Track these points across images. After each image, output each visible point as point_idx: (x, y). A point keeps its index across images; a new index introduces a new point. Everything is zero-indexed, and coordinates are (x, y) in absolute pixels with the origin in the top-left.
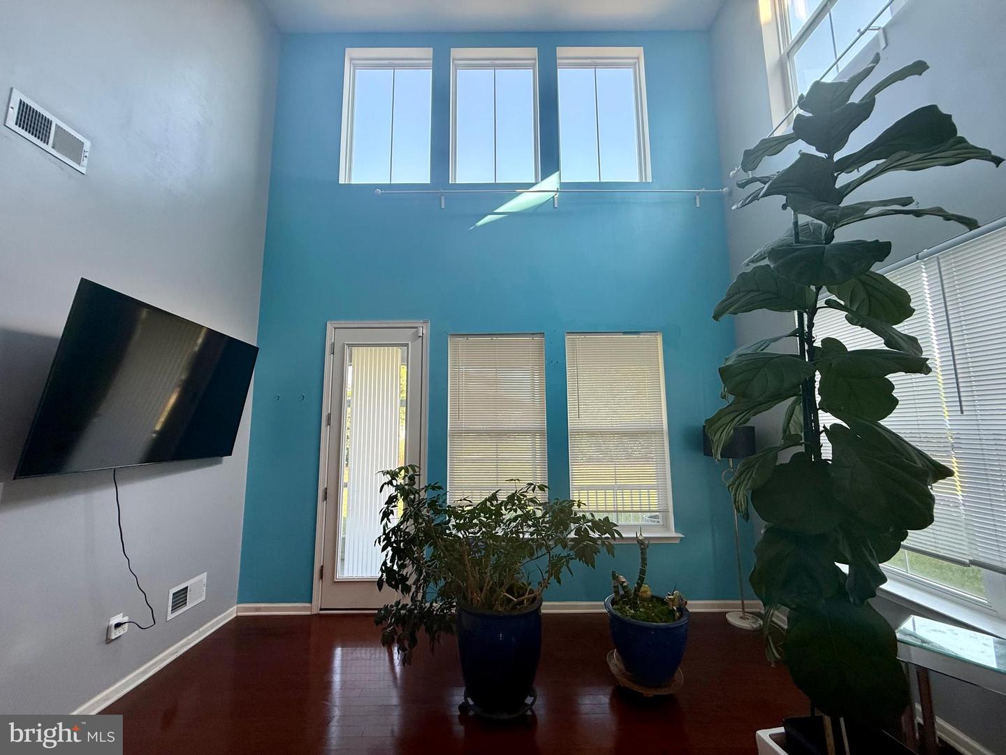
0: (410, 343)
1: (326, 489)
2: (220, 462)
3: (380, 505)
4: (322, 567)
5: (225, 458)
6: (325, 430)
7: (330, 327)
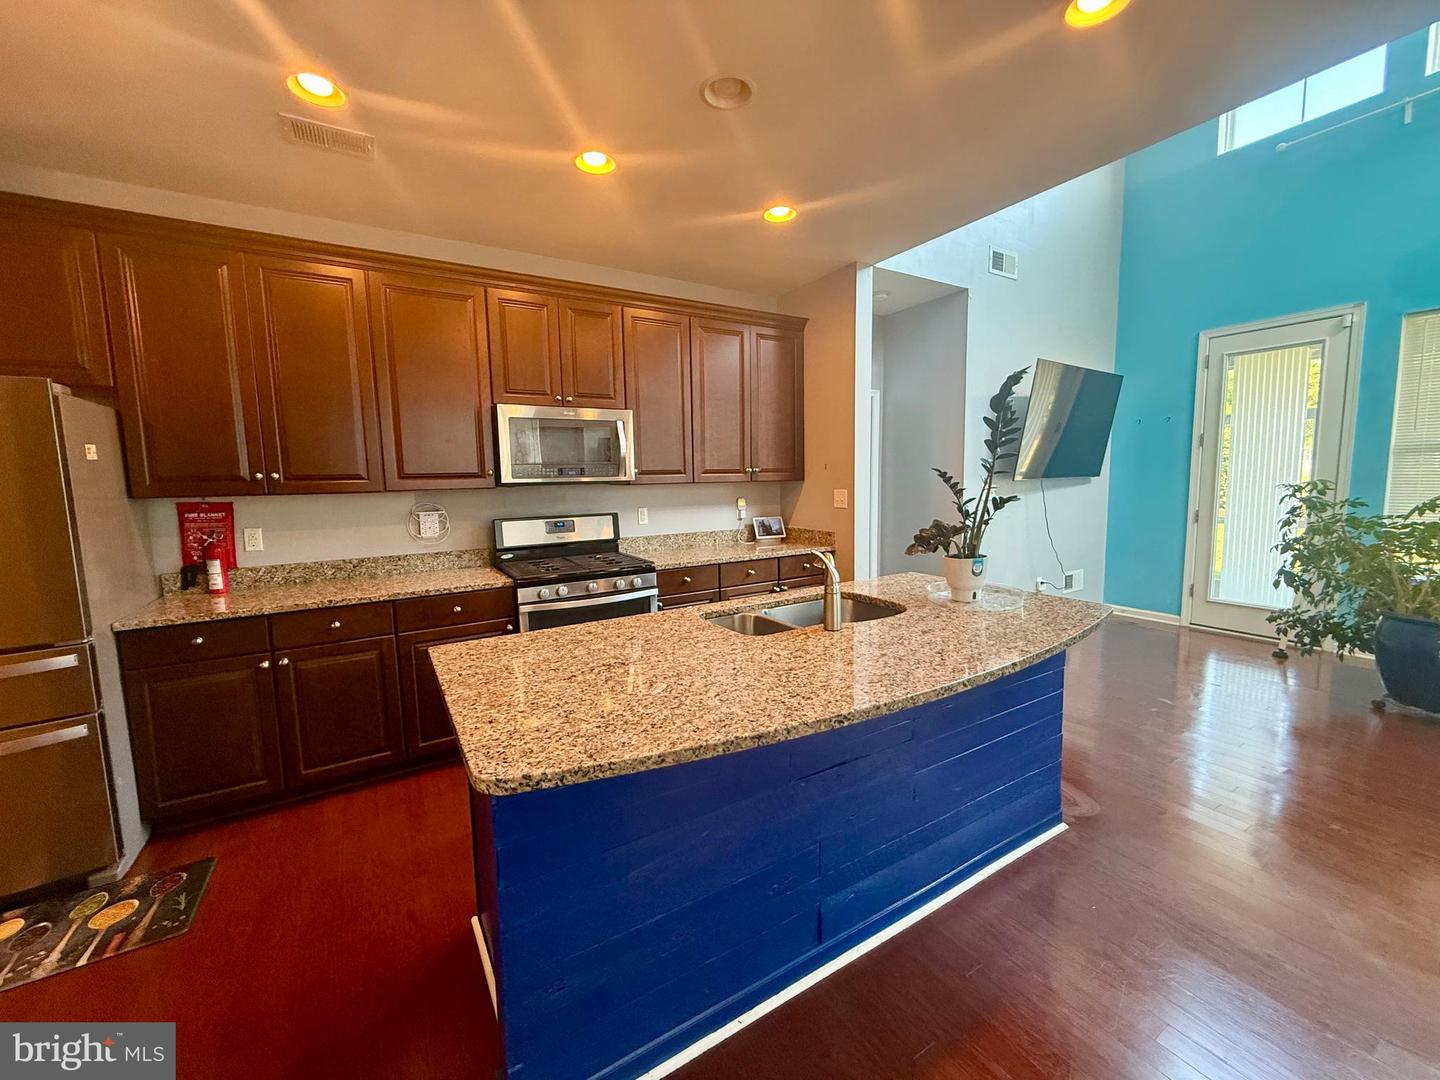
0: (1328, 339)
1: (1197, 511)
2: (1089, 482)
3: (1278, 515)
4: (1193, 586)
5: (1094, 479)
6: (1196, 453)
7: (1203, 338)
